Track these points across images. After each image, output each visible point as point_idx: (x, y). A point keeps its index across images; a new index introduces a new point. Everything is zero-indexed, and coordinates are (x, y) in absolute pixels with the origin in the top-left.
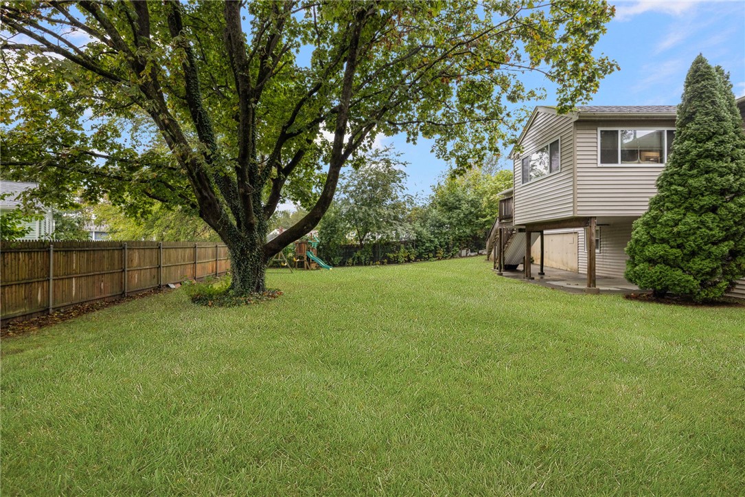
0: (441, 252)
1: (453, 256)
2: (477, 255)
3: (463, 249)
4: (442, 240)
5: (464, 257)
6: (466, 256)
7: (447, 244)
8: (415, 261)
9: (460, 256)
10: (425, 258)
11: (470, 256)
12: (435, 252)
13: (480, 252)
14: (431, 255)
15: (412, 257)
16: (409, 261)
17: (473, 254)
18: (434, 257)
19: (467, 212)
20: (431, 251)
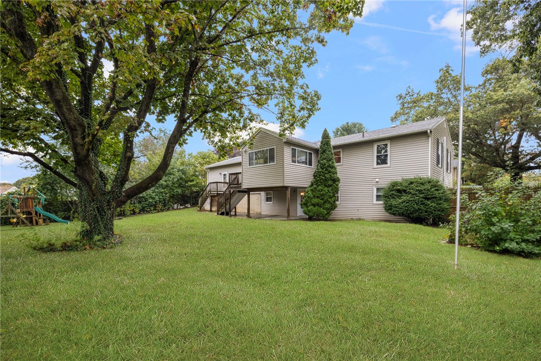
0: (160, 206)
1: (168, 209)
2: (184, 208)
3: (176, 203)
4: (161, 197)
5: (175, 209)
6: (177, 209)
7: (164, 200)
8: (139, 213)
9: (173, 208)
10: (147, 211)
11: (180, 209)
12: (155, 206)
13: (186, 205)
14: (152, 208)
15: (137, 210)
16: (134, 213)
17: (181, 207)
18: (154, 210)
19: (179, 178)
20: (151, 206)
